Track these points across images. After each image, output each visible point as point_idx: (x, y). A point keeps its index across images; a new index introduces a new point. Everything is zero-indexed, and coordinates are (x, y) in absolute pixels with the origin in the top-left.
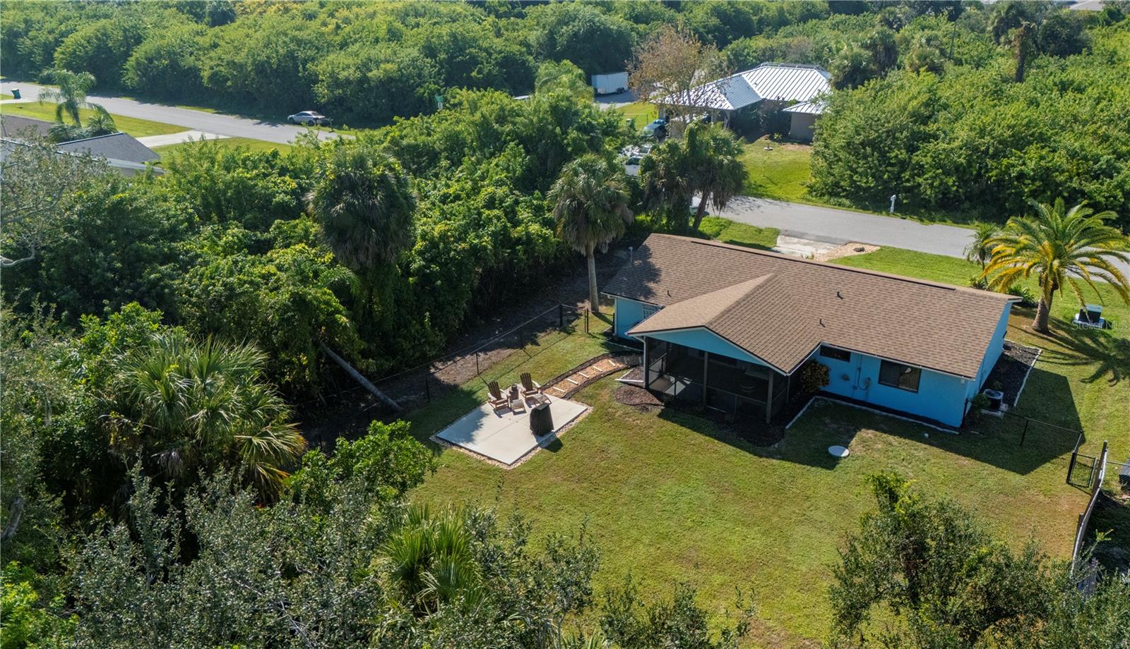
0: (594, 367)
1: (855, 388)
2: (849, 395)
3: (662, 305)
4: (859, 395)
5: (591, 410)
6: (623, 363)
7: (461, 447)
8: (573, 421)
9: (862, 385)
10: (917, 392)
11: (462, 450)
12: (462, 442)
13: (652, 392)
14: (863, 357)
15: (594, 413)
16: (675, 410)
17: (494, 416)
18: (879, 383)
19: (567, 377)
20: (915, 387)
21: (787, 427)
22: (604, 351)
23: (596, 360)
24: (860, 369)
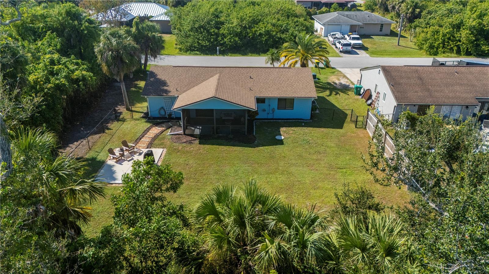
0: (150, 131)
1: (268, 114)
2: (266, 117)
3: (177, 96)
4: (270, 116)
5: (165, 150)
6: (163, 127)
7: (112, 184)
8: (161, 156)
9: (271, 112)
10: (293, 109)
11: (114, 185)
12: (111, 181)
13: (188, 135)
14: (270, 99)
15: (168, 150)
16: (204, 139)
17: (118, 165)
18: (278, 109)
19: (140, 139)
20: (292, 108)
21: (254, 134)
22: (149, 125)
23: (148, 130)
24: (270, 105)
